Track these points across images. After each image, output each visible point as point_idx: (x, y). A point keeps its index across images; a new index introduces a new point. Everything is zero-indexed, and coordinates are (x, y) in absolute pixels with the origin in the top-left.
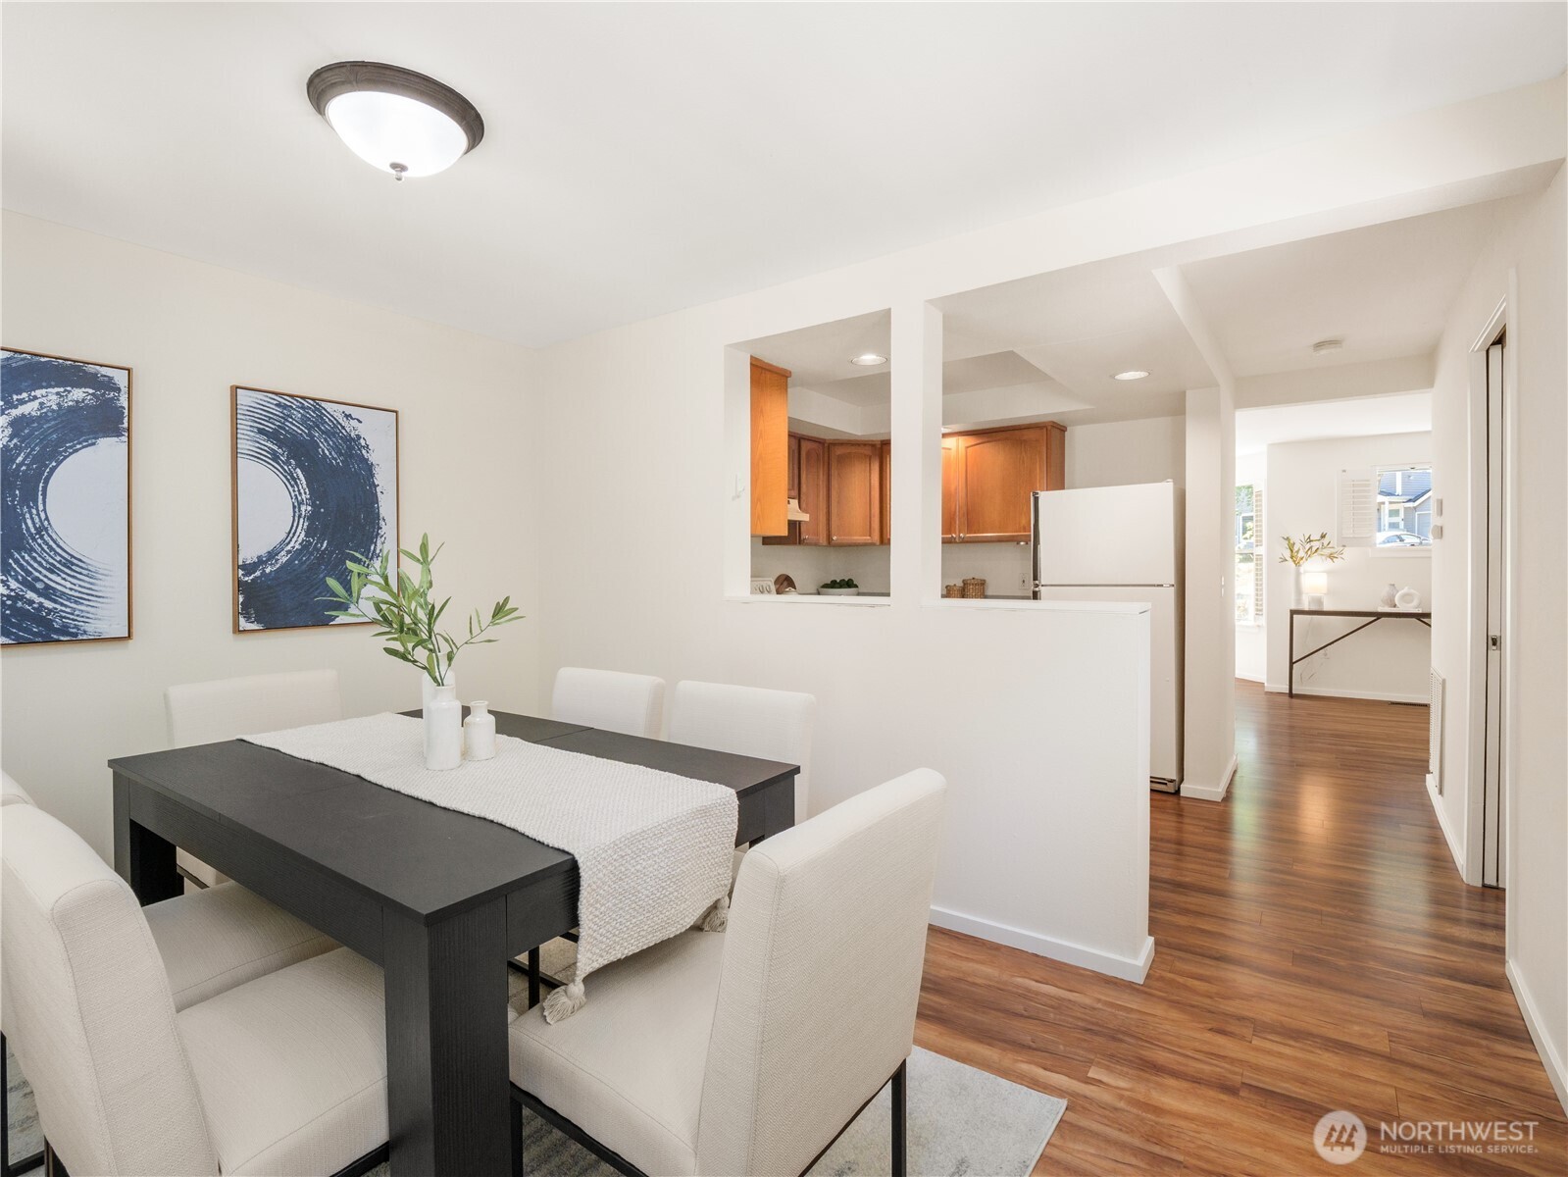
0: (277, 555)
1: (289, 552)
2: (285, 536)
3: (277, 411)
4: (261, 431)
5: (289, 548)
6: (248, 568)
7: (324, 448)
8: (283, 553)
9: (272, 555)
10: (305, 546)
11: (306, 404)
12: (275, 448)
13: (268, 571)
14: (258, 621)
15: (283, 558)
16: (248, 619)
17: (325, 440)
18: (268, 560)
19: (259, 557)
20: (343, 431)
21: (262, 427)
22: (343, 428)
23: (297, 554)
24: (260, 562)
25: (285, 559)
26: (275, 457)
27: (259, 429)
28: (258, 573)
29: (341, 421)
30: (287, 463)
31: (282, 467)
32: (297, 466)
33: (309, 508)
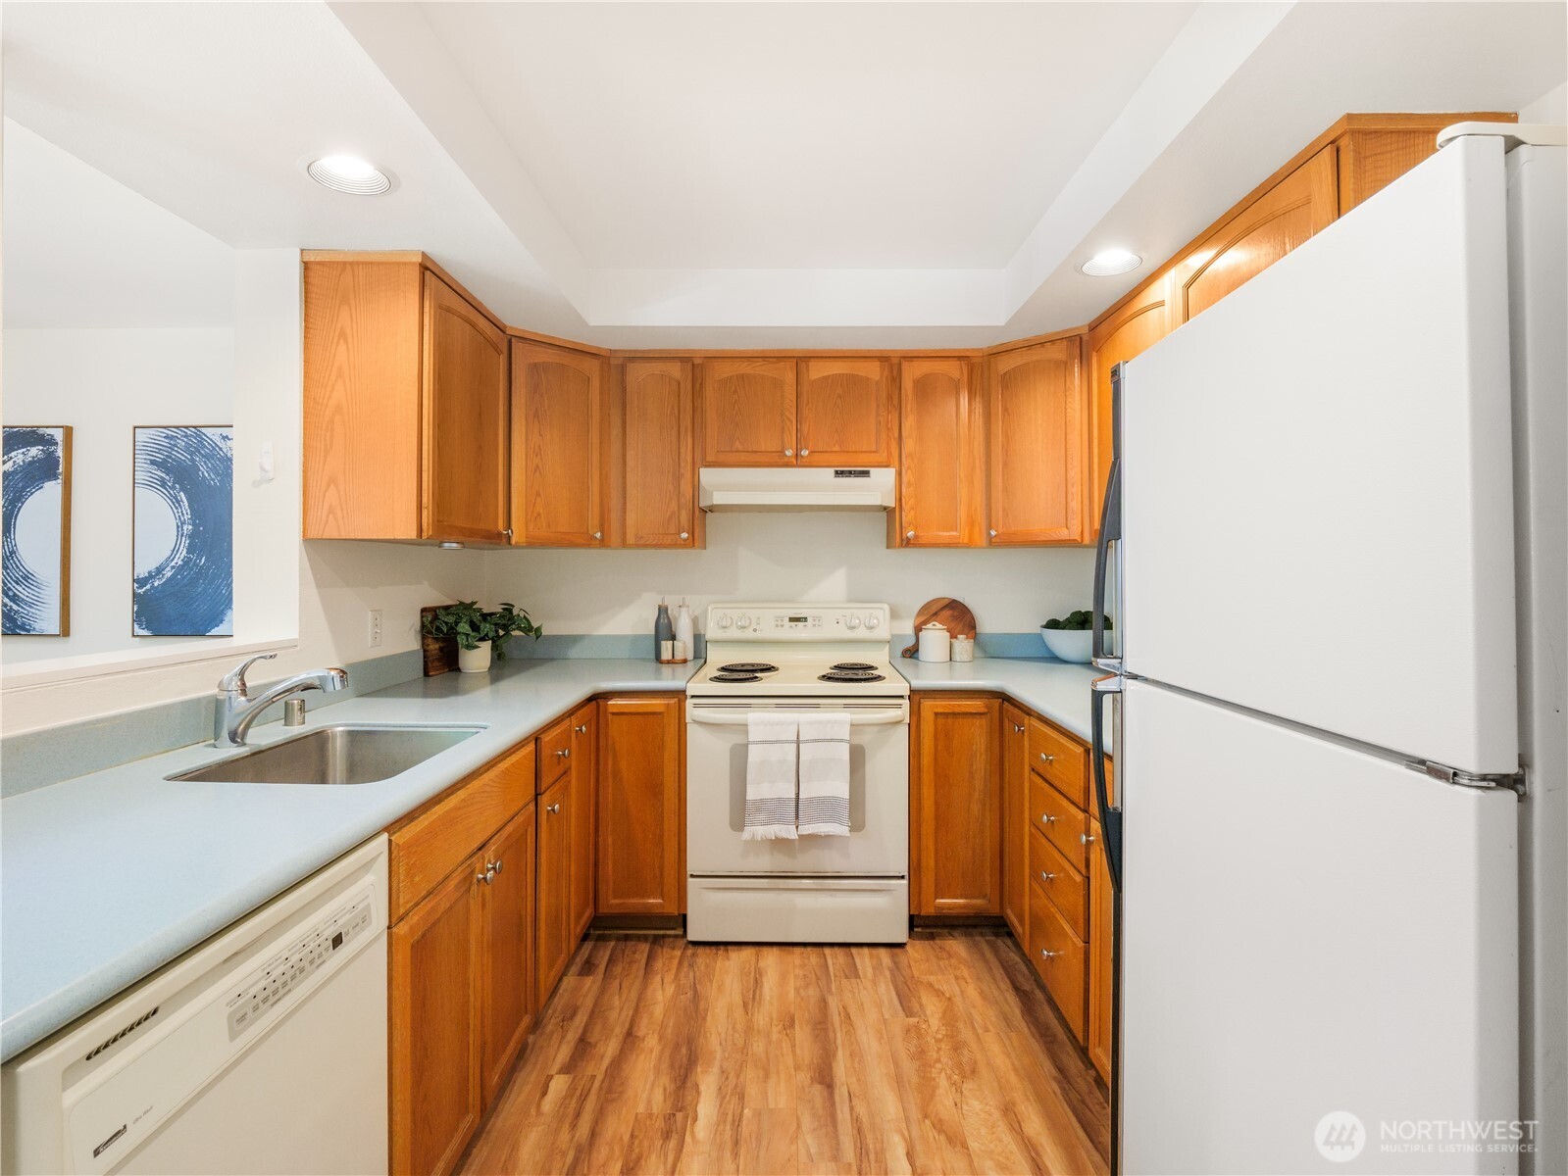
0: (163, 570)
1: (173, 567)
2: (170, 553)
3: (165, 442)
4: (153, 462)
5: (173, 564)
6: (140, 582)
7: (204, 471)
8: (168, 568)
9: (160, 570)
10: (186, 562)
11: (189, 432)
12: (163, 475)
13: (156, 584)
14: (148, 628)
15: (168, 573)
16: (140, 625)
17: (205, 462)
18: (157, 575)
19: (150, 572)
20: (221, 453)
21: (153, 458)
22: (221, 449)
23: (179, 569)
24: (151, 577)
25: (170, 574)
26: (163, 484)
27: (151, 460)
28: (148, 586)
29: (218, 443)
30: (173, 488)
31: (169, 492)
32: (181, 489)
33: (190, 527)
